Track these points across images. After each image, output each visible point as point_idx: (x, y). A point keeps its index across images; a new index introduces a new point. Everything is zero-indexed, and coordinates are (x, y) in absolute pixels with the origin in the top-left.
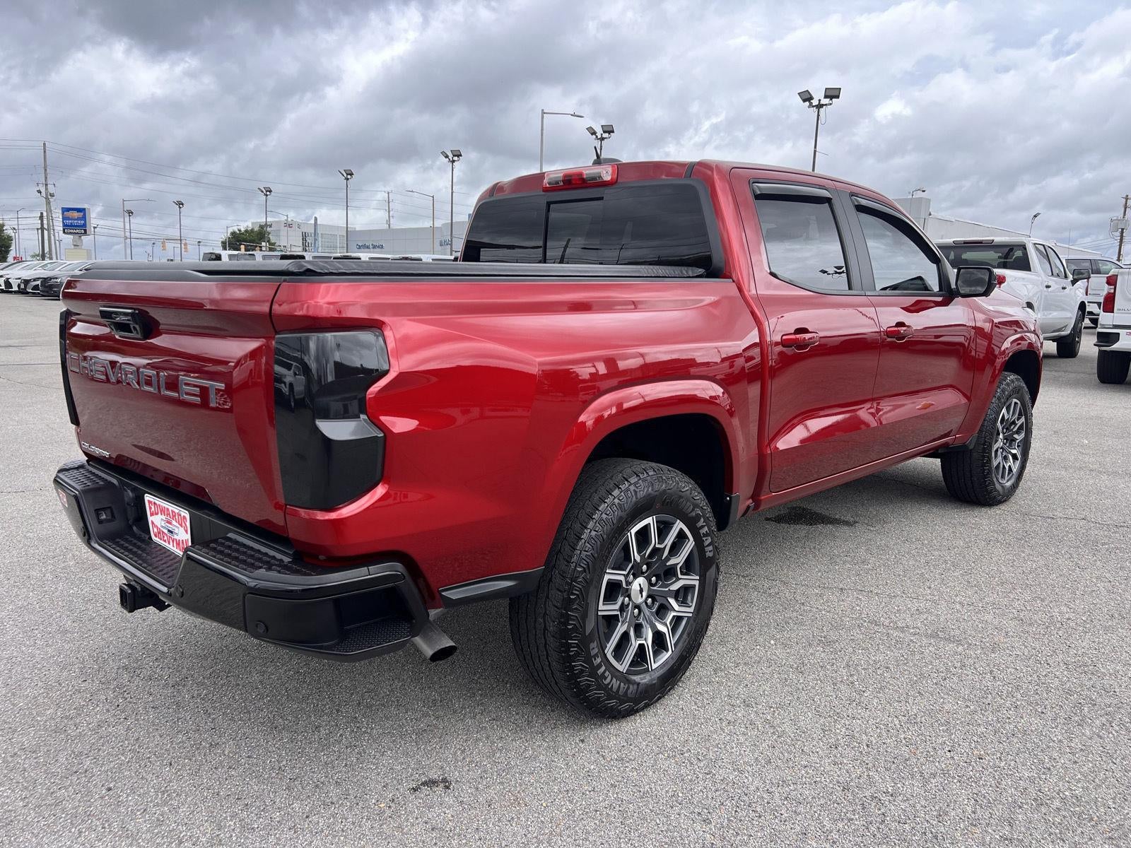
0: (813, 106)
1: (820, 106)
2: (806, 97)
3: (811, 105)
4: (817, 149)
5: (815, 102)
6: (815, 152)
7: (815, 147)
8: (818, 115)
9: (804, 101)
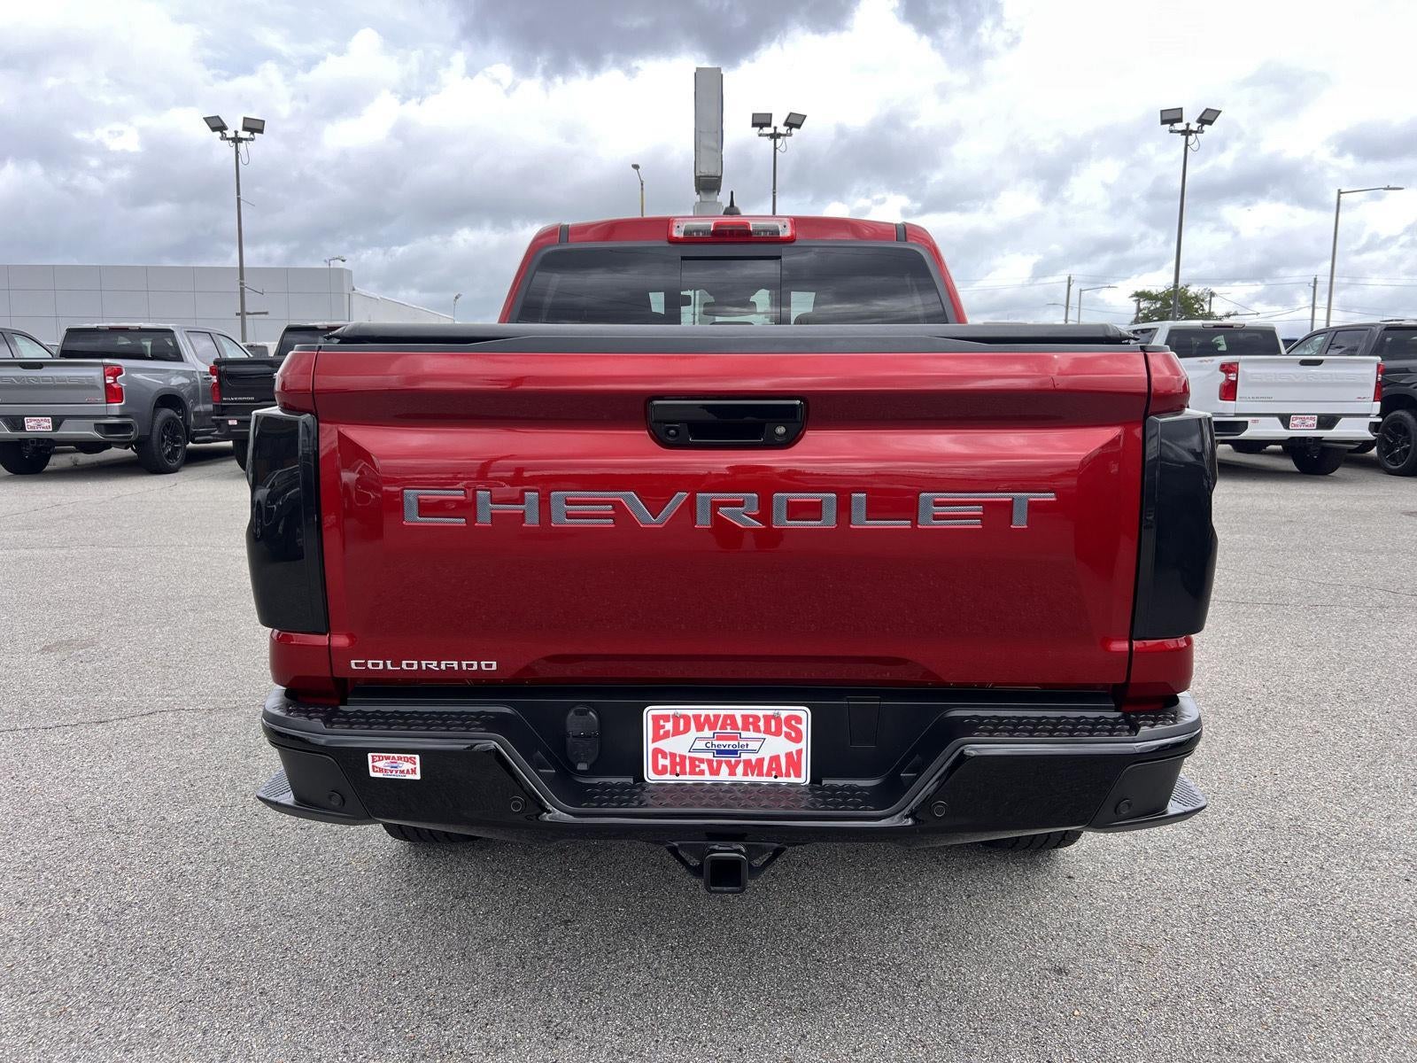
0: (228, 139)
1: (237, 140)
2: (217, 125)
3: (224, 138)
4: (242, 196)
5: (230, 134)
6: (239, 199)
7: (238, 193)
8: (237, 152)
9: (214, 129)
